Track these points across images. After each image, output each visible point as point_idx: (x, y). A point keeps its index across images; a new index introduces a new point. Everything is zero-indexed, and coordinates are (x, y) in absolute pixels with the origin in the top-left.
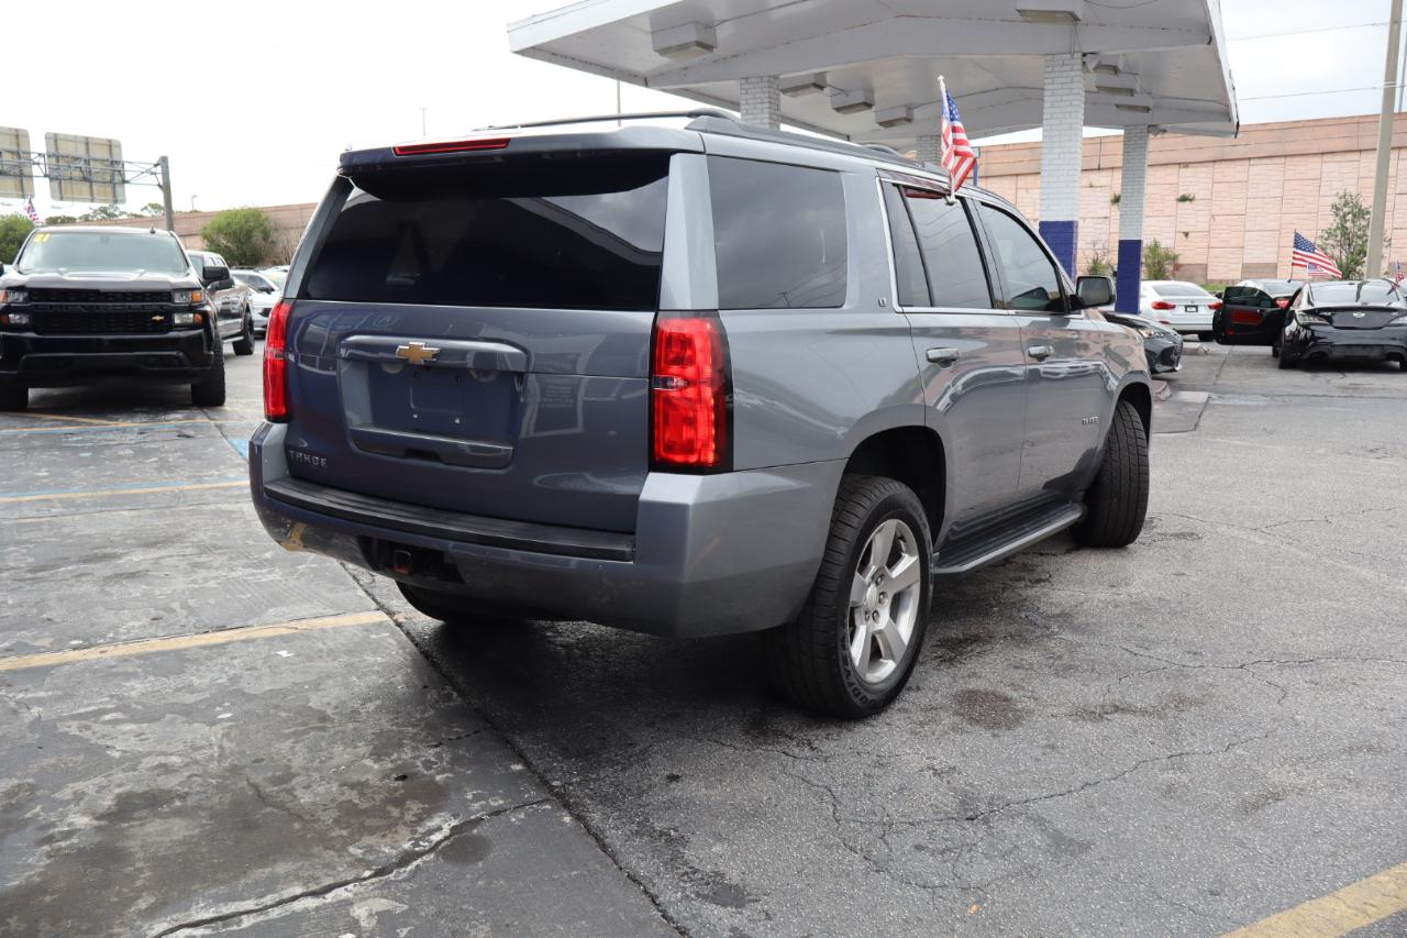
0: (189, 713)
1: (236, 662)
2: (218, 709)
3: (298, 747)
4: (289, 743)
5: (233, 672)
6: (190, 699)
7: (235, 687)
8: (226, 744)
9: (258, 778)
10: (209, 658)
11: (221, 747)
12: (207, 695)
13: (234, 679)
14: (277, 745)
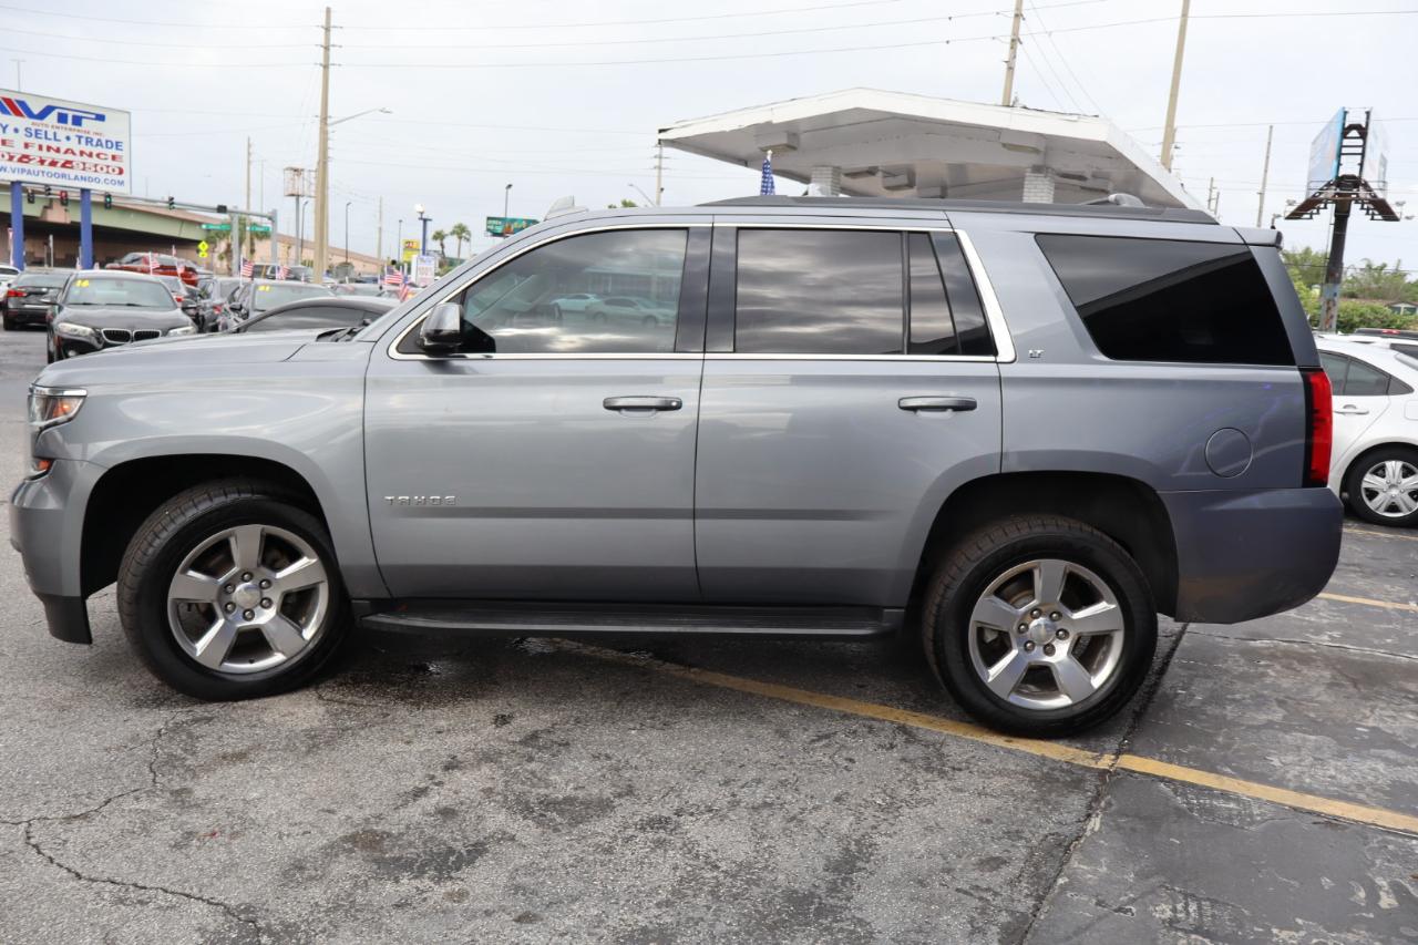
0: (1392, 742)
1: (1333, 772)
2: (1366, 737)
3: (1314, 695)
4: (1319, 699)
5: (1339, 764)
6: (1391, 754)
7: (1343, 749)
8: (1368, 713)
9: (1351, 690)
10: (1360, 787)
11: (1372, 711)
12: (1372, 751)
13: (1342, 756)
14: (1329, 700)
